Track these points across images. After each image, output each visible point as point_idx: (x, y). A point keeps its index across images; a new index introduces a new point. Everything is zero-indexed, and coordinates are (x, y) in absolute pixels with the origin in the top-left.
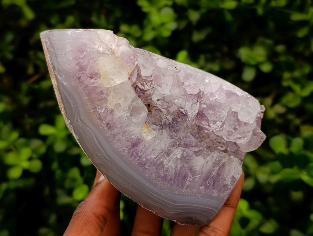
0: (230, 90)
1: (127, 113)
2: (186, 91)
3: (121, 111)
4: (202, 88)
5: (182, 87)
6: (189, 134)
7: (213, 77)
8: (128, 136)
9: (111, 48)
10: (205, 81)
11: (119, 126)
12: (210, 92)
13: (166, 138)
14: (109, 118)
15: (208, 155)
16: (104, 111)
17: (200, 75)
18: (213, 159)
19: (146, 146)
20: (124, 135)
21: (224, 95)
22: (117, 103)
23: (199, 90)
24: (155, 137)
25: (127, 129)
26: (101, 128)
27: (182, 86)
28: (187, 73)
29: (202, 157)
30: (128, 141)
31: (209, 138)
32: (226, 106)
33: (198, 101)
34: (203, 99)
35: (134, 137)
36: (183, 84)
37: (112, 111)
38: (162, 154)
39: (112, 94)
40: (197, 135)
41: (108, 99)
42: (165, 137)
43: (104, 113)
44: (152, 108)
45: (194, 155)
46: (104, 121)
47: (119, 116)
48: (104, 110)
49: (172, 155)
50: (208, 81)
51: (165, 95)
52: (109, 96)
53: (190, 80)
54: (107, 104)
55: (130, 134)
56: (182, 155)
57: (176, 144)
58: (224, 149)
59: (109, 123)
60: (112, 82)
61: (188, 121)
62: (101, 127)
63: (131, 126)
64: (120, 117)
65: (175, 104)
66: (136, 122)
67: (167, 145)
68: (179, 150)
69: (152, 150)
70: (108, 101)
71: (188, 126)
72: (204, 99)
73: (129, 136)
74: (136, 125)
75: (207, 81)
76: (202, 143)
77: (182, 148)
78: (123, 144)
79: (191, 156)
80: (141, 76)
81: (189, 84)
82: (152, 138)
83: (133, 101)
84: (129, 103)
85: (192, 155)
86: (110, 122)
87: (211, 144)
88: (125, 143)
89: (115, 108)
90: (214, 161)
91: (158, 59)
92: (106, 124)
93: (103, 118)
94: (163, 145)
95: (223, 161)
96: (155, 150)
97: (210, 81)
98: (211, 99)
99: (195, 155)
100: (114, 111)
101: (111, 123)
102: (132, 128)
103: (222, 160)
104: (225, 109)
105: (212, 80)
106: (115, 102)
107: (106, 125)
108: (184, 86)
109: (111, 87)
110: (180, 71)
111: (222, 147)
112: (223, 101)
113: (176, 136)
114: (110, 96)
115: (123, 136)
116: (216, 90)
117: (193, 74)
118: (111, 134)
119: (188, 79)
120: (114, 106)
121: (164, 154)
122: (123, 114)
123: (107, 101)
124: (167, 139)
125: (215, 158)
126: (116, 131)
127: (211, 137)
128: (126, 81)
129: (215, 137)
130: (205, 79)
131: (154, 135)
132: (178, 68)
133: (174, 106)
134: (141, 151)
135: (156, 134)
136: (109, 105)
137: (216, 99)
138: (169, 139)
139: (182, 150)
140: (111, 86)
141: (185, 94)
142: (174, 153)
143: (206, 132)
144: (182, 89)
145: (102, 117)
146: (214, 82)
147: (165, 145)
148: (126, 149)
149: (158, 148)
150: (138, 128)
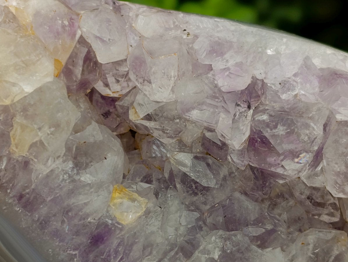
0: (331, 66)
1: (64, 162)
2: (216, 86)
3: (48, 159)
4: (259, 73)
5: (207, 78)
6: (237, 195)
7: (285, 40)
8: (76, 221)
9: (5, 7)
10: (266, 53)
11: (49, 199)
12: (280, 80)
13: (176, 212)
14: (21, 181)
15: (293, 241)
16: (7, 165)
17: (250, 39)
18: (308, 249)
19: (126, 238)
20: (65, 220)
21: (316, 83)
22: (35, 141)
23: (253, 77)
24: (147, 213)
25: (71, 203)
26: (4, 208)
27: (208, 73)
28: (217, 39)
29: (278, 250)
30: (77, 233)
31: (292, 195)
32: (319, 109)
33: (249, 107)
34: (263, 99)
35: (92, 221)
36: (210, 68)
37: (26, 164)
38: (172, 253)
39: (19, 119)
40: (258, 194)
41: (11, 134)
42: (173, 209)
43: (6, 170)
44: (141, 140)
45: (254, 247)
46: (9, 191)
47: (45, 173)
48: (4, 164)
49: (197, 252)
50: (274, 53)
51: (161, 104)
52: (12, 126)
53: (227, 56)
54: (9, 146)
55: (80, 213)
56: (223, 250)
57: (205, 223)
58: (336, 219)
59: (24, 193)
60: (15, 90)
61: (230, 160)
62: (6, 206)
63: (80, 194)
64: (47, 176)
65: (193, 122)
66: (90, 182)
67: (182, 230)
68: (213, 238)
69: (144, 249)
70: (12, 140)
71: (233, 173)
72: (266, 98)
73: (80, 220)
74: (92, 190)
75: (269, 52)
76: (277, 211)
77: (221, 232)
78: (66, 241)
79: (248, 249)
80: (96, 63)
81: (224, 67)
82: (140, 217)
83: (76, 130)
84: (65, 135)
85: (249, 246)
86: (24, 190)
87: (299, 211)
88: (73, 239)
89: (31, 154)
90: (310, 254)
91: (137, 16)
92: (14, 196)
93: (6, 182)
94: (171, 231)
95: (336, 252)
96: (152, 245)
97: (278, 52)
98: (284, 97)
99: (259, 246)
100: (31, 162)
101: (28, 194)
102: (81, 199)
103: (333, 250)
104: (317, 117)
105: (284, 47)
106: (29, 138)
107: (16, 199)
108: (212, 72)
109: (13, 104)
110: (196, 37)
111: (331, 215)
112: (312, 99)
113: (205, 203)
114: (15, 126)
115: (63, 222)
116: (295, 71)
117: (235, 40)
118: (33, 220)
119: (222, 54)
120: (29, 149)
121: (177, 253)
122: (54, 166)
123: (9, 138)
124: (178, 214)
125: (311, 247)
126: (44, 210)
127: (297, 194)
128: (49, 82)
129: (307, 192)
130: (266, 49)
131: (144, 209)
132: (192, 29)
133: (190, 127)
134: (116, 252)
135: (150, 205)
136: (17, 148)
137: (296, 96)
138: (185, 213)
139: (221, 237)
140: (12, 101)
141: (214, 93)
142: (201, 248)
143: (281, 182)
144: (206, 81)
145: (4, 181)
146: (287, 51)
147: (176, 230)
148: (76, 252)
149: (159, 240)
150: (98, 196)
